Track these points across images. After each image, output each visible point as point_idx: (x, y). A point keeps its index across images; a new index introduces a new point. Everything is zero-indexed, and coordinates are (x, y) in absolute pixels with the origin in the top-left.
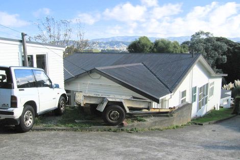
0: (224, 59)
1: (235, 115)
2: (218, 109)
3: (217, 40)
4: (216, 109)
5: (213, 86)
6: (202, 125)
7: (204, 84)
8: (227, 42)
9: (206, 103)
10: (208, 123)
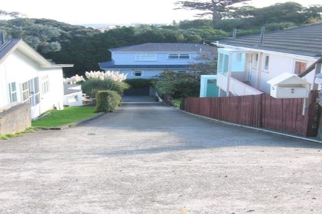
0: (55, 46)
1: (101, 113)
2: (62, 108)
3: (35, 23)
4: (58, 109)
5: (46, 80)
6: (59, 129)
7: (30, 79)
8: (58, 25)
9: (38, 102)
10: (67, 126)
